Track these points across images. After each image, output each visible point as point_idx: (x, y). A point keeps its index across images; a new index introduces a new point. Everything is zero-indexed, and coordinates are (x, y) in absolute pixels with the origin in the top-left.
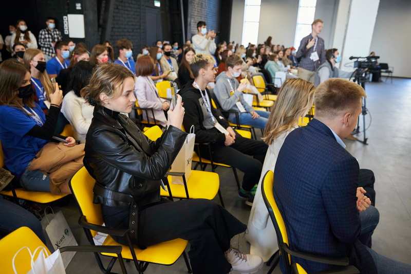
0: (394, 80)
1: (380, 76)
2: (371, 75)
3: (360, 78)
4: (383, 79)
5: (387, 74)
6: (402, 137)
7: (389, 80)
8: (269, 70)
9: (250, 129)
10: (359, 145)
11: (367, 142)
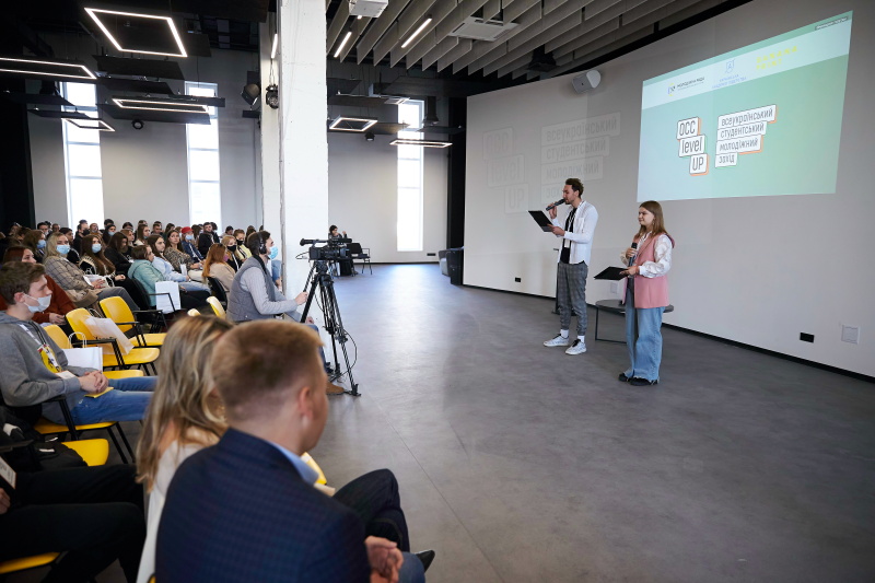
0: (374, 269)
1: (352, 264)
2: (338, 264)
3: (323, 278)
4: (357, 269)
5: (362, 261)
6: (409, 368)
7: (367, 270)
8: (138, 278)
9: (108, 428)
10: (347, 399)
11: (359, 392)
